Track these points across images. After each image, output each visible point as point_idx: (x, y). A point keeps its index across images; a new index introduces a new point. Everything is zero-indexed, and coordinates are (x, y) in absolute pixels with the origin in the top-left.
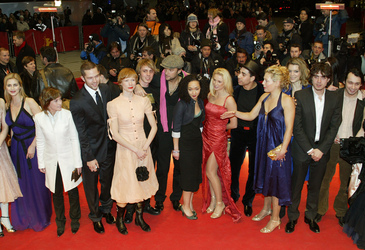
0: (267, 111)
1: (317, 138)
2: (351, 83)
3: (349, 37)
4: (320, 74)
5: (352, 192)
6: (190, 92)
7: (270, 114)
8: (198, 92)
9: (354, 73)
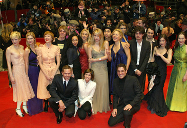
0: (115, 52)
1: (138, 64)
2: (149, 33)
3: (150, 14)
4: (138, 32)
5: (150, 89)
6: (73, 42)
7: (117, 53)
8: (77, 42)
9: (151, 28)
